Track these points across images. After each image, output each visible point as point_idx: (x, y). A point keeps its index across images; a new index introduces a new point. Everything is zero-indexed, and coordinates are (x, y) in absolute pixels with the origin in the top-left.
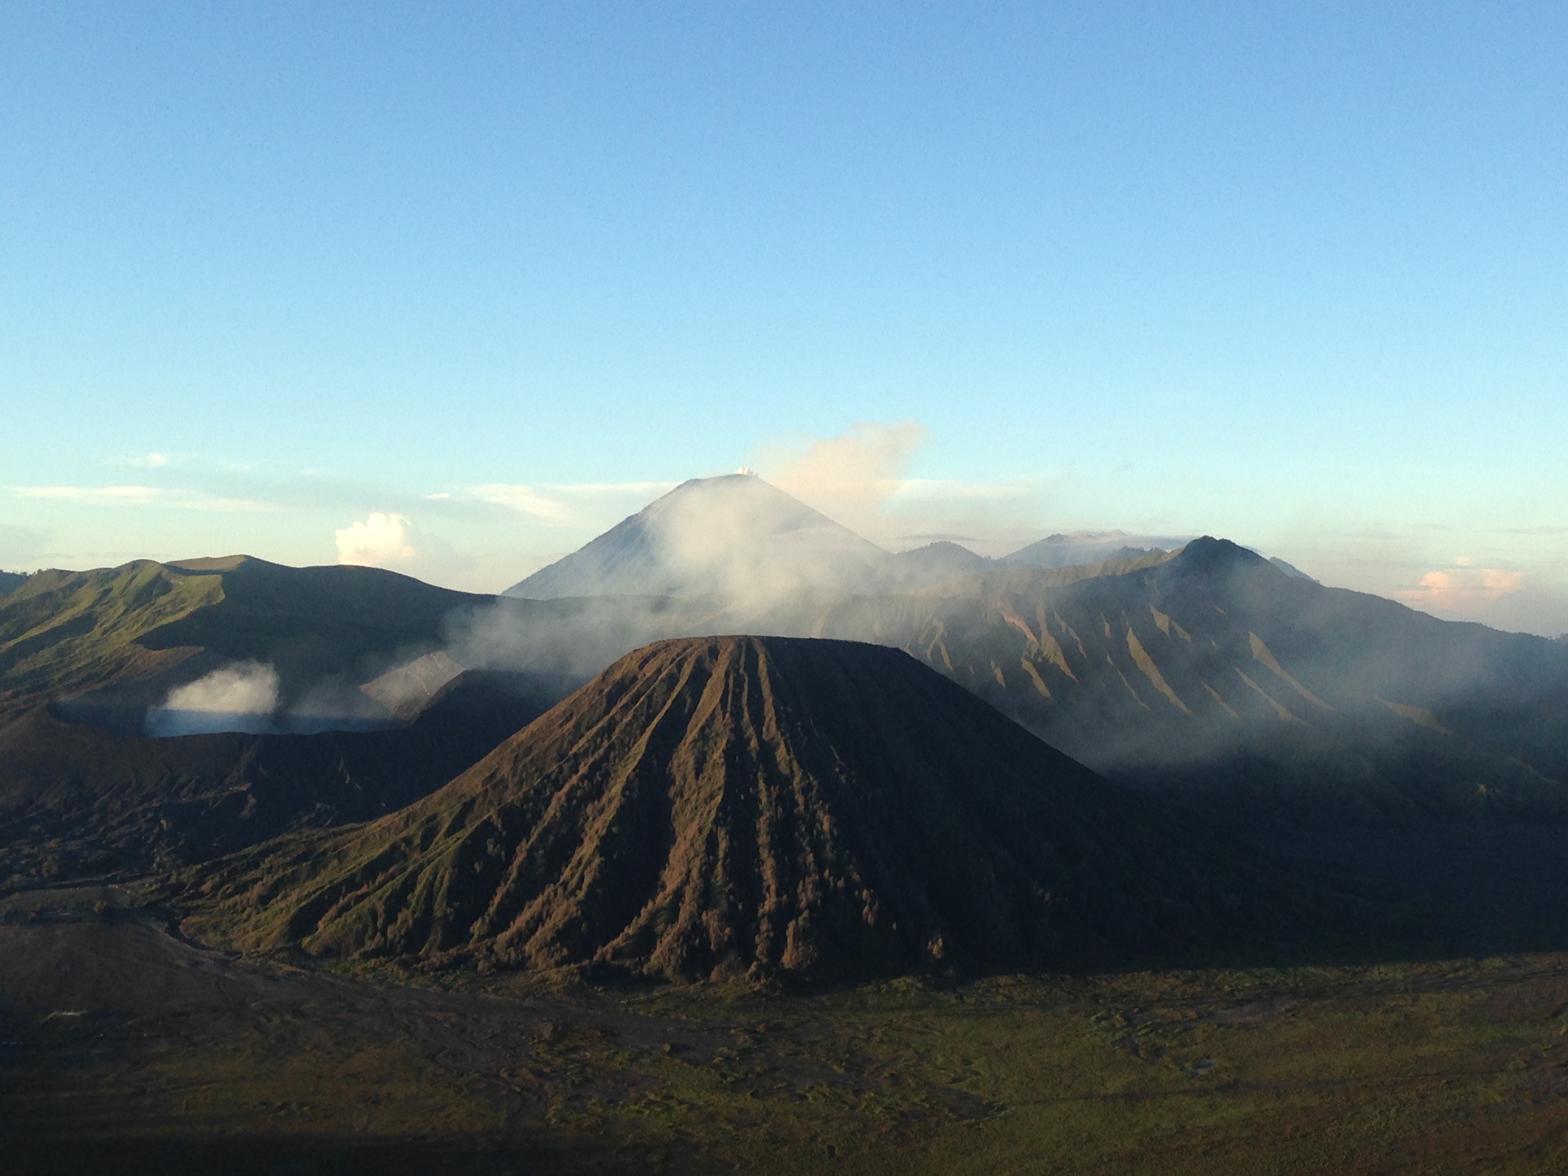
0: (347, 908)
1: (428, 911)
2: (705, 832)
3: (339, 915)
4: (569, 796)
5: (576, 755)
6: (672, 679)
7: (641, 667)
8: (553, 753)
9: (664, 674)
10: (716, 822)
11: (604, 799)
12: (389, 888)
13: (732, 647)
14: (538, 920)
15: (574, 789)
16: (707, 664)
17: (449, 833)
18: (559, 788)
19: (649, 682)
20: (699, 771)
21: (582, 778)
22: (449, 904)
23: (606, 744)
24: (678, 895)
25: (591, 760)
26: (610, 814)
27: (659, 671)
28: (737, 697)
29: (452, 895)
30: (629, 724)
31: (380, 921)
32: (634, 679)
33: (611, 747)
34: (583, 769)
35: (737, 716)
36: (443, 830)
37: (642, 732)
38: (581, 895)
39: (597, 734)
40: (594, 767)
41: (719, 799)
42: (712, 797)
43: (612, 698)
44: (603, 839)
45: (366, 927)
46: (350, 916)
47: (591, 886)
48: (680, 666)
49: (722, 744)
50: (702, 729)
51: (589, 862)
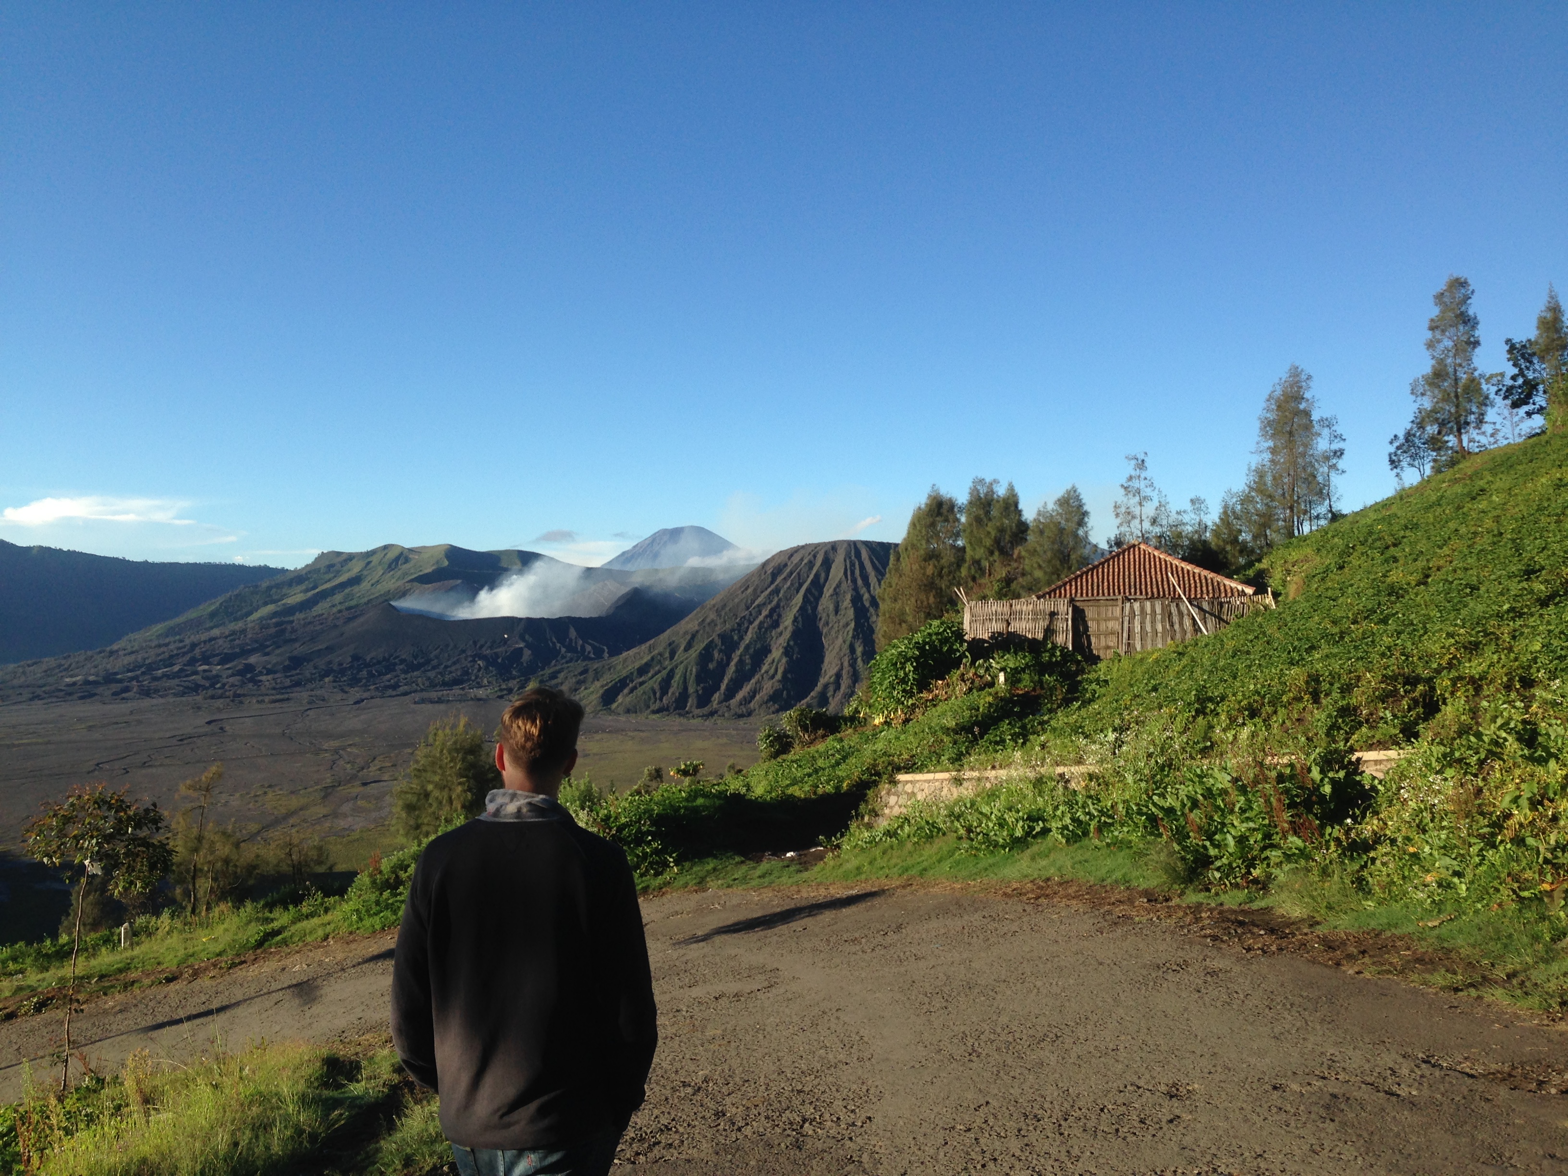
0: (635, 688)
1: (686, 688)
2: (848, 643)
3: (632, 691)
4: (760, 627)
5: (758, 606)
6: (811, 564)
7: (789, 558)
8: (743, 606)
9: (805, 561)
10: (853, 637)
11: (781, 628)
12: (659, 677)
13: (845, 545)
14: (753, 693)
15: (761, 623)
16: (831, 555)
17: (687, 649)
18: (751, 623)
19: (797, 566)
20: (837, 611)
21: (766, 617)
22: (698, 685)
23: (776, 599)
24: (838, 676)
25: (769, 607)
26: (787, 635)
27: (802, 560)
28: (853, 573)
29: (699, 679)
30: (789, 588)
31: (658, 695)
32: (786, 565)
33: (780, 600)
34: (765, 612)
35: (854, 581)
36: (682, 648)
37: (798, 592)
38: (779, 676)
39: (770, 594)
40: (772, 611)
41: (852, 625)
42: (847, 624)
43: (774, 576)
44: (786, 648)
45: (650, 698)
46: (640, 690)
47: (785, 673)
48: (815, 556)
49: (848, 597)
50: (835, 589)
51: (779, 661)
